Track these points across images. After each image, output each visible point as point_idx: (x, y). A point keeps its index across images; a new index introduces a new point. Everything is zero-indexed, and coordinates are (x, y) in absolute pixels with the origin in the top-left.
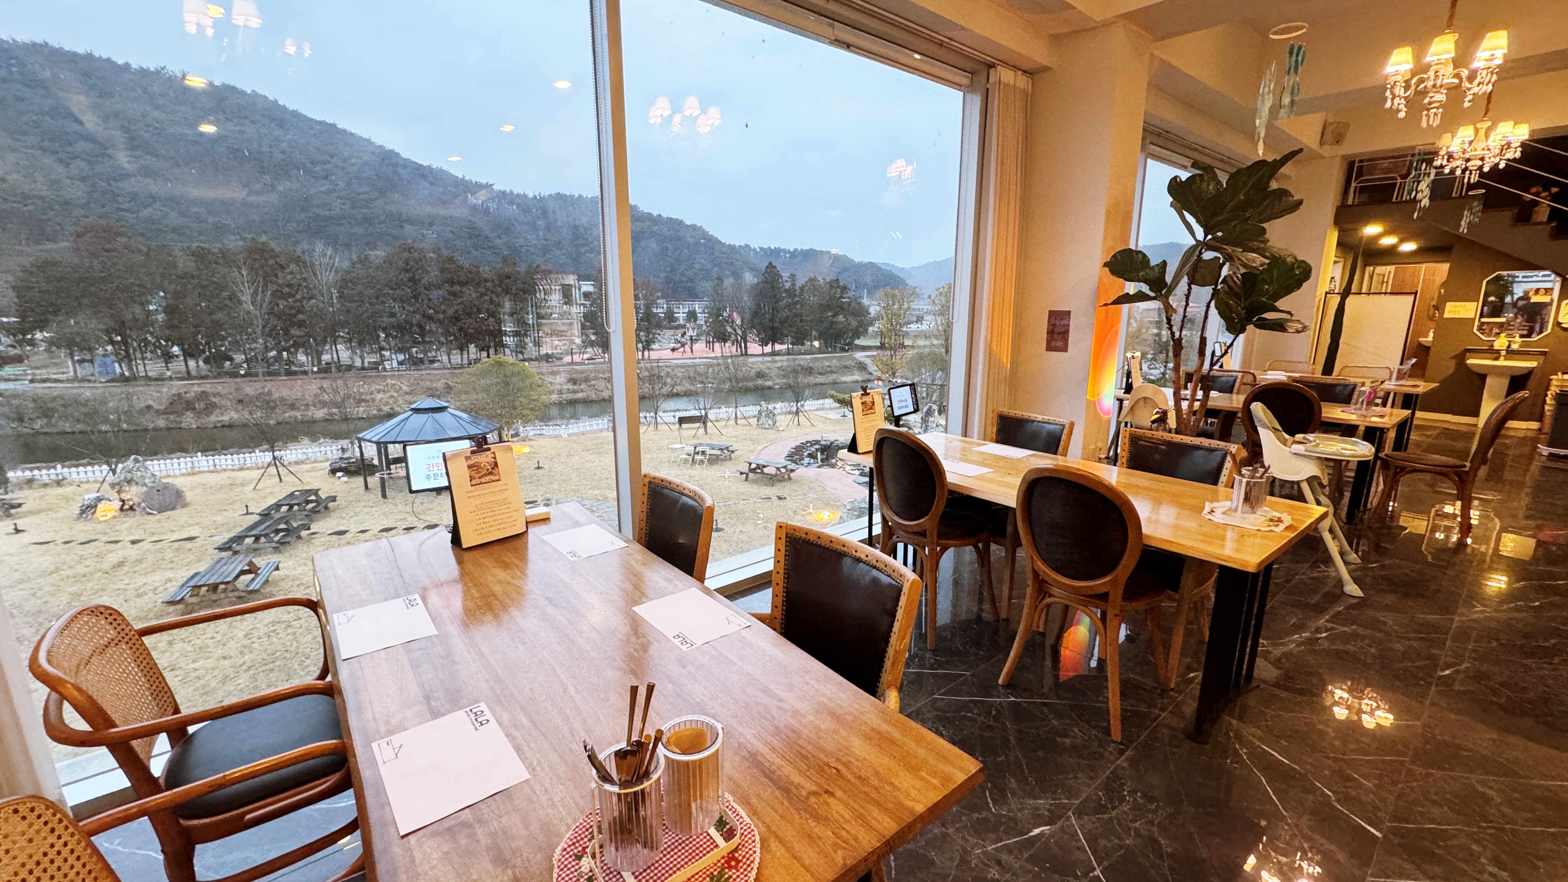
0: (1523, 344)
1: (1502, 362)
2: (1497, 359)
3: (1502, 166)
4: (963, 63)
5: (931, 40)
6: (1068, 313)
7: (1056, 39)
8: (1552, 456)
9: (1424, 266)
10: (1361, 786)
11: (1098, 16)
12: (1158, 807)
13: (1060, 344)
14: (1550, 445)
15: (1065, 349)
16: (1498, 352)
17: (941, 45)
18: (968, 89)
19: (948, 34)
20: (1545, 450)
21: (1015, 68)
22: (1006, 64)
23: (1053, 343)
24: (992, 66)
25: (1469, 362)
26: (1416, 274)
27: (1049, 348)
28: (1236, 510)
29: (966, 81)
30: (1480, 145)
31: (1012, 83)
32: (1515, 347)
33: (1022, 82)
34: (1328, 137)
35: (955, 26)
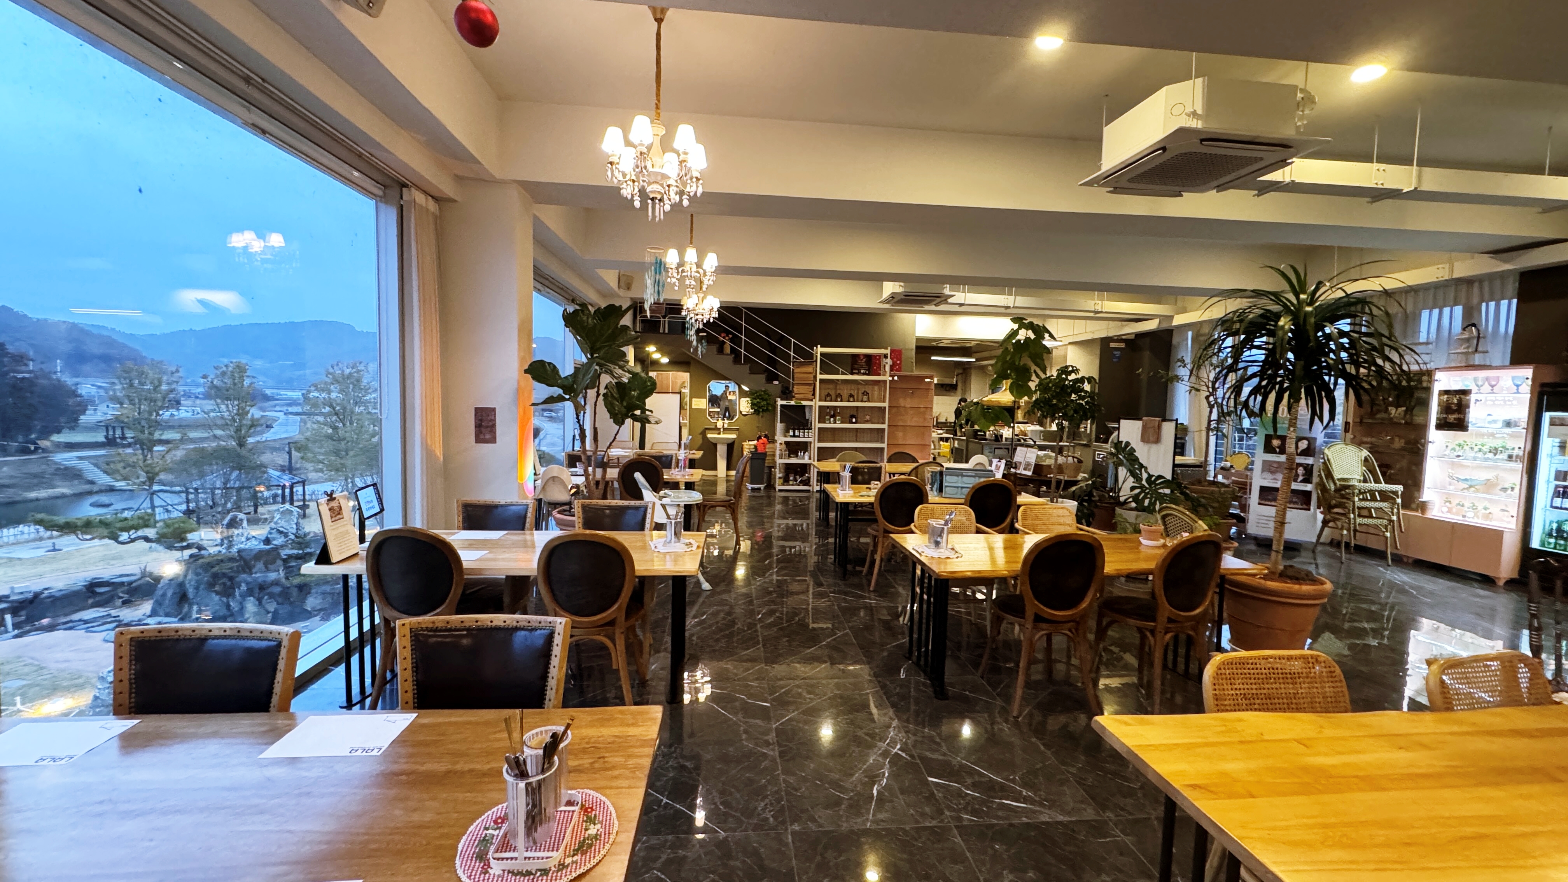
0: (729, 424)
1: (722, 436)
2: (719, 434)
3: (711, 321)
4: (379, 178)
5: (350, 150)
6: (494, 410)
7: (459, 179)
8: (753, 489)
9: (671, 373)
10: (752, 686)
11: (498, 175)
12: (676, 748)
13: (488, 436)
14: (751, 483)
15: (493, 440)
16: (719, 429)
17: (360, 156)
18: (382, 200)
19: (371, 151)
20: (750, 486)
21: (425, 192)
22: (418, 188)
23: (482, 436)
24: (404, 185)
25: (709, 436)
26: (668, 378)
27: (479, 440)
28: (670, 542)
29: (380, 193)
30: (701, 306)
31: (424, 205)
32: (726, 426)
33: (432, 206)
34: (622, 284)
35: (378, 145)
